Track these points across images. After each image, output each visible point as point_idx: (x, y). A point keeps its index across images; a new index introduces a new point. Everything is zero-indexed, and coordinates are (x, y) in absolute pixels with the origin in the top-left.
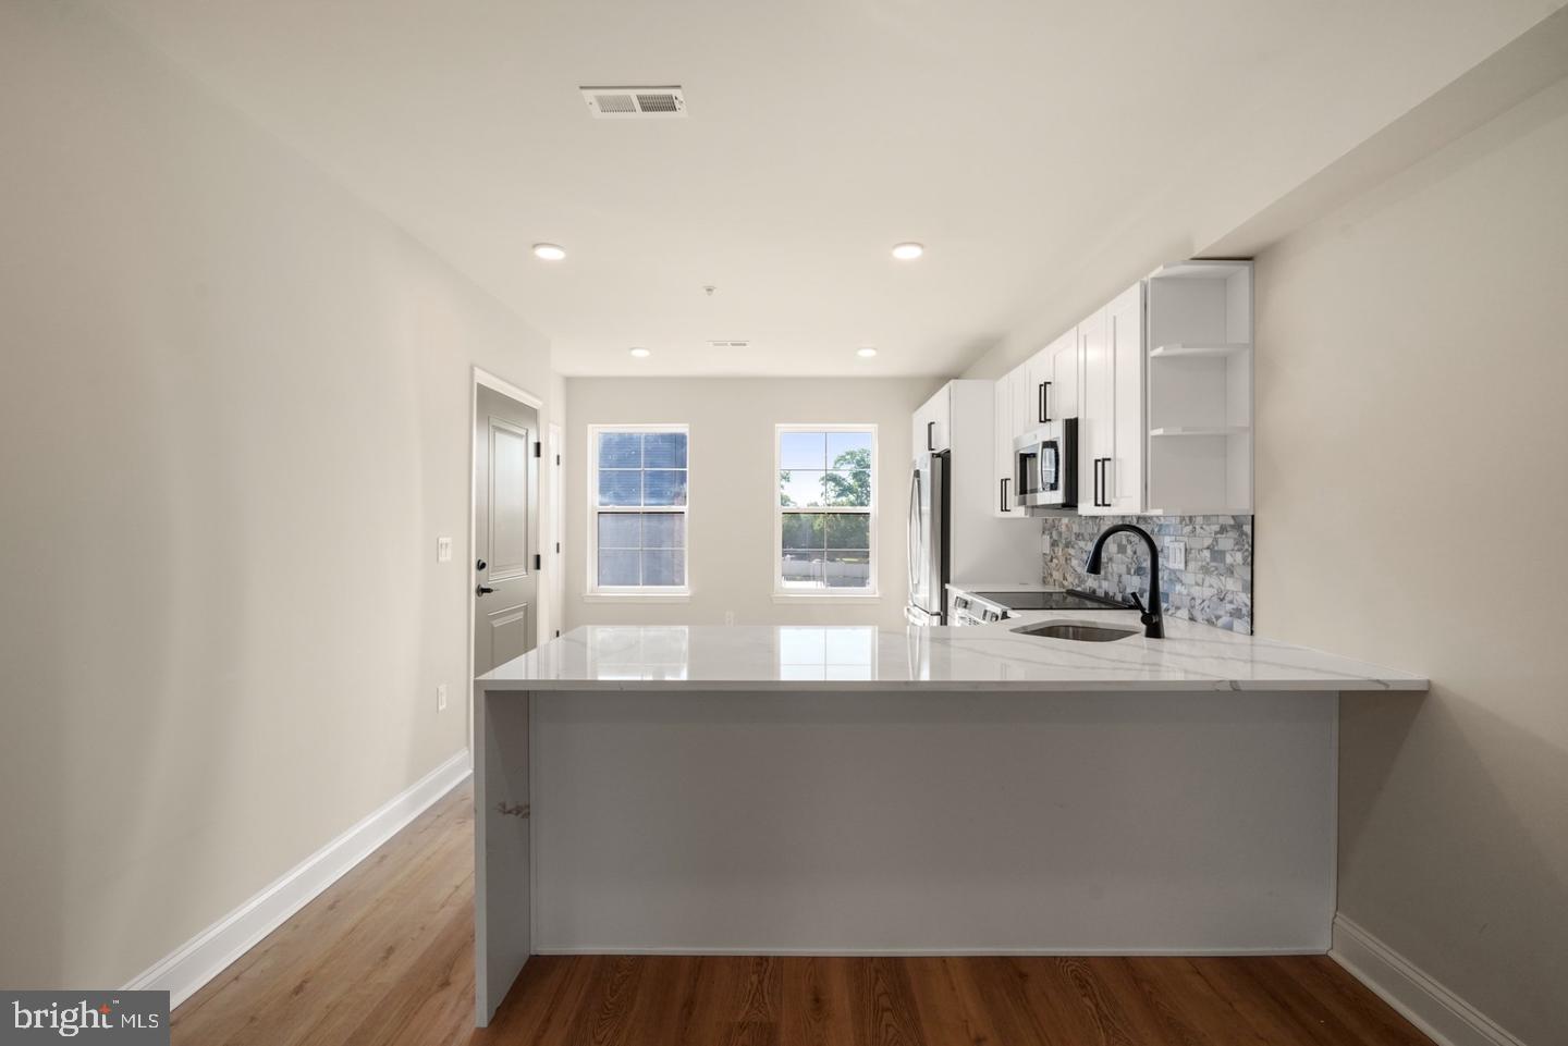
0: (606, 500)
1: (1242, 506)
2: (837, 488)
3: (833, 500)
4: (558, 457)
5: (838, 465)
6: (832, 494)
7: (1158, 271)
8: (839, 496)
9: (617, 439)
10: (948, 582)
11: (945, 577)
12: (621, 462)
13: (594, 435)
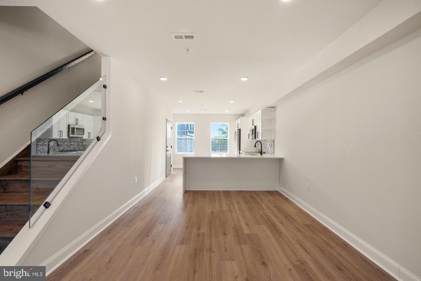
0: (178, 136)
1: (273, 139)
2: (222, 132)
3: (221, 135)
4: (172, 127)
5: (222, 126)
6: (221, 134)
7: (263, 108)
8: (223, 134)
9: (181, 125)
10: (240, 151)
11: (240, 150)
12: (182, 129)
13: (177, 124)
